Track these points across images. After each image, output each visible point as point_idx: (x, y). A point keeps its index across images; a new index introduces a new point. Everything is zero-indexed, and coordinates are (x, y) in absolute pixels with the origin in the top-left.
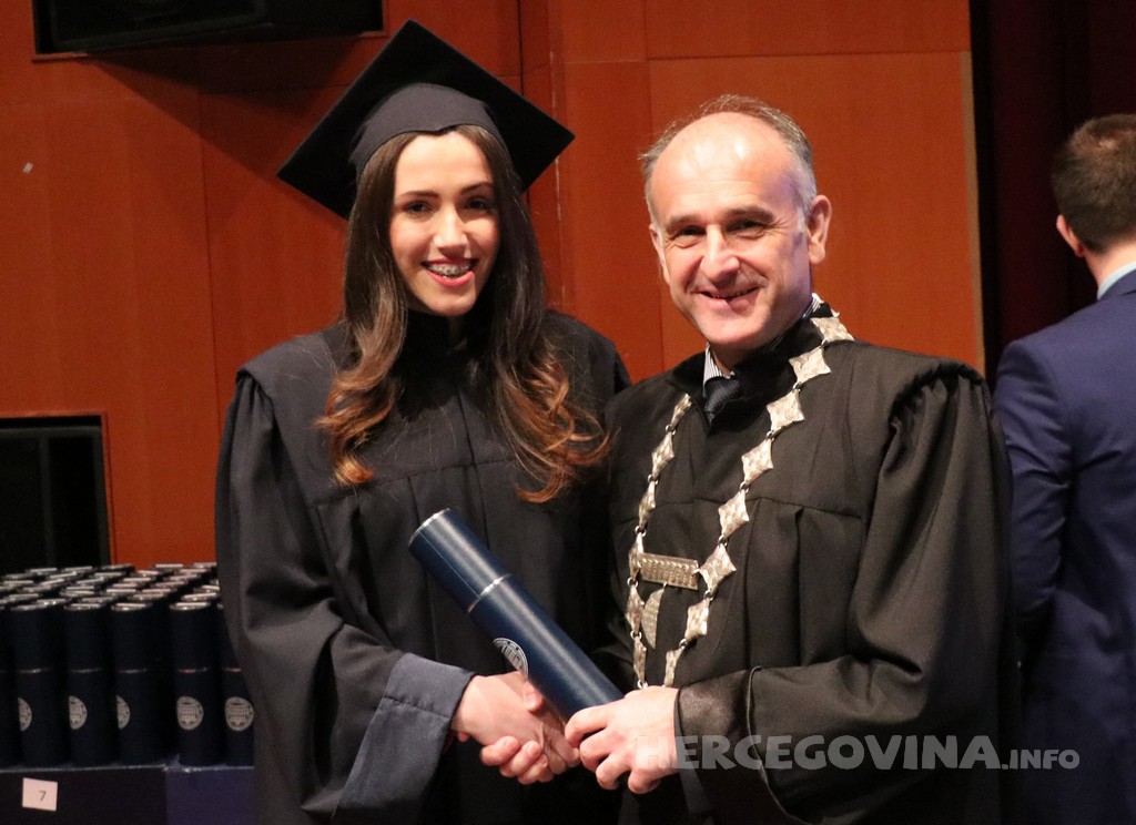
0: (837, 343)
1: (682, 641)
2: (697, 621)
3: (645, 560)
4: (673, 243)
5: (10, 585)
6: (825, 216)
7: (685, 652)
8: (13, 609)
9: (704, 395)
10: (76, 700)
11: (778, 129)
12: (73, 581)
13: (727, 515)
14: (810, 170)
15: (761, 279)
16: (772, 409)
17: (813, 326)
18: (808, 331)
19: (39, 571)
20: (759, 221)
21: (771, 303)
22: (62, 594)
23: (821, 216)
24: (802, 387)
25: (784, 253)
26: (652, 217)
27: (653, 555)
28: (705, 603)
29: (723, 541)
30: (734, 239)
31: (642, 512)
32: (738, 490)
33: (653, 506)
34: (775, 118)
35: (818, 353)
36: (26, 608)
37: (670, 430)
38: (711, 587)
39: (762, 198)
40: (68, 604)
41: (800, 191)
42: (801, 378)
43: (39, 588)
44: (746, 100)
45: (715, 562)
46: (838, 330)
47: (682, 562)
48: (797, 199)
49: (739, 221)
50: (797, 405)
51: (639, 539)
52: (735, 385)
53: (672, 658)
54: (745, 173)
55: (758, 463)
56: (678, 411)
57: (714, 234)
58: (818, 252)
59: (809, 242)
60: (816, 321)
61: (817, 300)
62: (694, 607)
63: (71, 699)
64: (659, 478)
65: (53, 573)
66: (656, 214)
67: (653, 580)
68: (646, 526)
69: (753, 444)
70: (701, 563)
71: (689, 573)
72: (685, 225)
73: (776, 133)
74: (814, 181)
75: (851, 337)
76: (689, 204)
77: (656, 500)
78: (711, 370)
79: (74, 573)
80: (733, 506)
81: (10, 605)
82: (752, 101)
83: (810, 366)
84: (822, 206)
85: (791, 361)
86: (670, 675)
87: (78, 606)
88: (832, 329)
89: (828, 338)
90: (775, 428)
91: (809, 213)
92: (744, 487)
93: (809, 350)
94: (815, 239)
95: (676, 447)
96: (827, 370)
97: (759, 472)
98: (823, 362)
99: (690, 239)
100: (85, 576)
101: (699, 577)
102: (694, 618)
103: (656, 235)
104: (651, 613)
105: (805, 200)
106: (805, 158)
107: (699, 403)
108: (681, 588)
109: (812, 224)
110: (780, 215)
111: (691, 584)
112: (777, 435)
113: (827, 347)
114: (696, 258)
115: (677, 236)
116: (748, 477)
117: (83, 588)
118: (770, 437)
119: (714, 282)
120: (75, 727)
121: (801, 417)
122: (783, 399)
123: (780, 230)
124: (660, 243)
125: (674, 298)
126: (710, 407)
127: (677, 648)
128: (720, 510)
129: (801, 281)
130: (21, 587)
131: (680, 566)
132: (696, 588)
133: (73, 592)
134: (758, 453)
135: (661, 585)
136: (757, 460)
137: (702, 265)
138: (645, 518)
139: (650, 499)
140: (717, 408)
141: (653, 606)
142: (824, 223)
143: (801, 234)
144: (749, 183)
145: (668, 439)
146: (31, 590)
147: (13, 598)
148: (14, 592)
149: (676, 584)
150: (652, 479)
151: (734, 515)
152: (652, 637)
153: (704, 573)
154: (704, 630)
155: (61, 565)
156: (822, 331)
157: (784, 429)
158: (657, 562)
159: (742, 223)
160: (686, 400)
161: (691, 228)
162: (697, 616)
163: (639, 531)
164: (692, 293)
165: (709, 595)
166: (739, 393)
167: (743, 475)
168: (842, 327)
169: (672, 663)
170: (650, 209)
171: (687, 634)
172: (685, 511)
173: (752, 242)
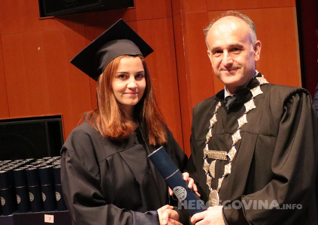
0: (264, 84)
1: (223, 175)
2: (228, 169)
3: (209, 152)
4: (214, 55)
5: (39, 162)
6: (259, 46)
7: (224, 178)
8: (39, 168)
9: (225, 102)
10: (58, 193)
11: (244, 20)
12: (56, 160)
13: (235, 137)
14: (255, 33)
15: (239, 66)
16: (245, 105)
17: (257, 80)
18: (255, 81)
19: (46, 158)
20: (239, 48)
21: (243, 73)
22: (52, 164)
23: (258, 47)
24: (254, 98)
25: (247, 58)
26: (208, 48)
27: (212, 151)
28: (230, 164)
29: (234, 145)
30: (232, 53)
31: (208, 138)
32: (237, 130)
33: (211, 136)
34: (244, 17)
35: (259, 87)
36: (43, 168)
37: (215, 113)
38: (231, 159)
39: (240, 41)
40: (54, 167)
41: (252, 39)
42: (254, 95)
43: (46, 163)
44: (235, 12)
45: (232, 152)
46: (264, 81)
47: (222, 152)
48: (251, 42)
49: (233, 48)
50: (253, 103)
51: (207, 145)
52: (235, 98)
53: (220, 180)
54: (235, 34)
55: (243, 121)
56: (217, 107)
57: (226, 52)
58: (257, 57)
59: (255, 55)
60: (257, 78)
61: (257, 72)
62: (227, 165)
63: (56, 192)
64: (212, 127)
65: (50, 158)
66: (209, 47)
67: (212, 158)
68: (209, 142)
69: (240, 116)
70: (228, 152)
71: (224, 155)
72: (217, 50)
73: (244, 22)
74: (256, 36)
75: (268, 83)
76: (218, 43)
77: (212, 134)
78: (227, 94)
79: (56, 158)
80: (236, 135)
81: (38, 167)
82: (237, 12)
83: (256, 92)
84: (258, 44)
85: (251, 90)
86: (220, 186)
87: (57, 167)
88: (262, 80)
89: (261, 83)
90: (247, 110)
91: (254, 46)
92: (239, 129)
93: (256, 87)
94: (256, 54)
95: (217, 118)
96: (262, 93)
97: (243, 124)
98: (260, 90)
99: (219, 54)
100: (59, 159)
101: (227, 156)
102: (227, 168)
103: (209, 53)
104: (212, 167)
105: (253, 42)
106: (253, 29)
107: (223, 105)
108: (221, 160)
109: (255, 49)
110: (246, 46)
111: (225, 159)
112: (248, 113)
113: (261, 86)
114: (221, 60)
115: (215, 53)
116: (240, 126)
117: (58, 162)
118: (246, 113)
119: (226, 67)
120: (57, 200)
121: (255, 107)
122: (249, 102)
123: (246, 51)
124: (210, 56)
125: (215, 72)
126: (227, 105)
127: (222, 177)
128: (232, 136)
129: (252, 66)
130: (41, 163)
131: (221, 153)
132: (227, 160)
133: (55, 163)
134: (243, 118)
135: (215, 159)
136: (242, 120)
137: (222, 62)
138: (209, 139)
139: (210, 134)
140: (230, 105)
141: (213, 165)
142: (259, 49)
143: (252, 52)
144: (236, 37)
145: (215, 116)
146: (44, 163)
147: (39, 165)
148: (40, 164)
149: (220, 159)
150: (210, 128)
151: (237, 137)
152: (213, 175)
153: (229, 155)
154: (230, 172)
155: (52, 156)
156: (259, 81)
157: (250, 111)
158: (213, 153)
159: (234, 49)
160: (220, 104)
161: (219, 51)
162: (228, 168)
163: (207, 143)
164: (220, 70)
165: (231, 162)
166: (236, 101)
167: (238, 125)
168: (265, 79)
169: (220, 182)
170: (207, 45)
171: (225, 173)
172: (222, 136)
173: (237, 55)
